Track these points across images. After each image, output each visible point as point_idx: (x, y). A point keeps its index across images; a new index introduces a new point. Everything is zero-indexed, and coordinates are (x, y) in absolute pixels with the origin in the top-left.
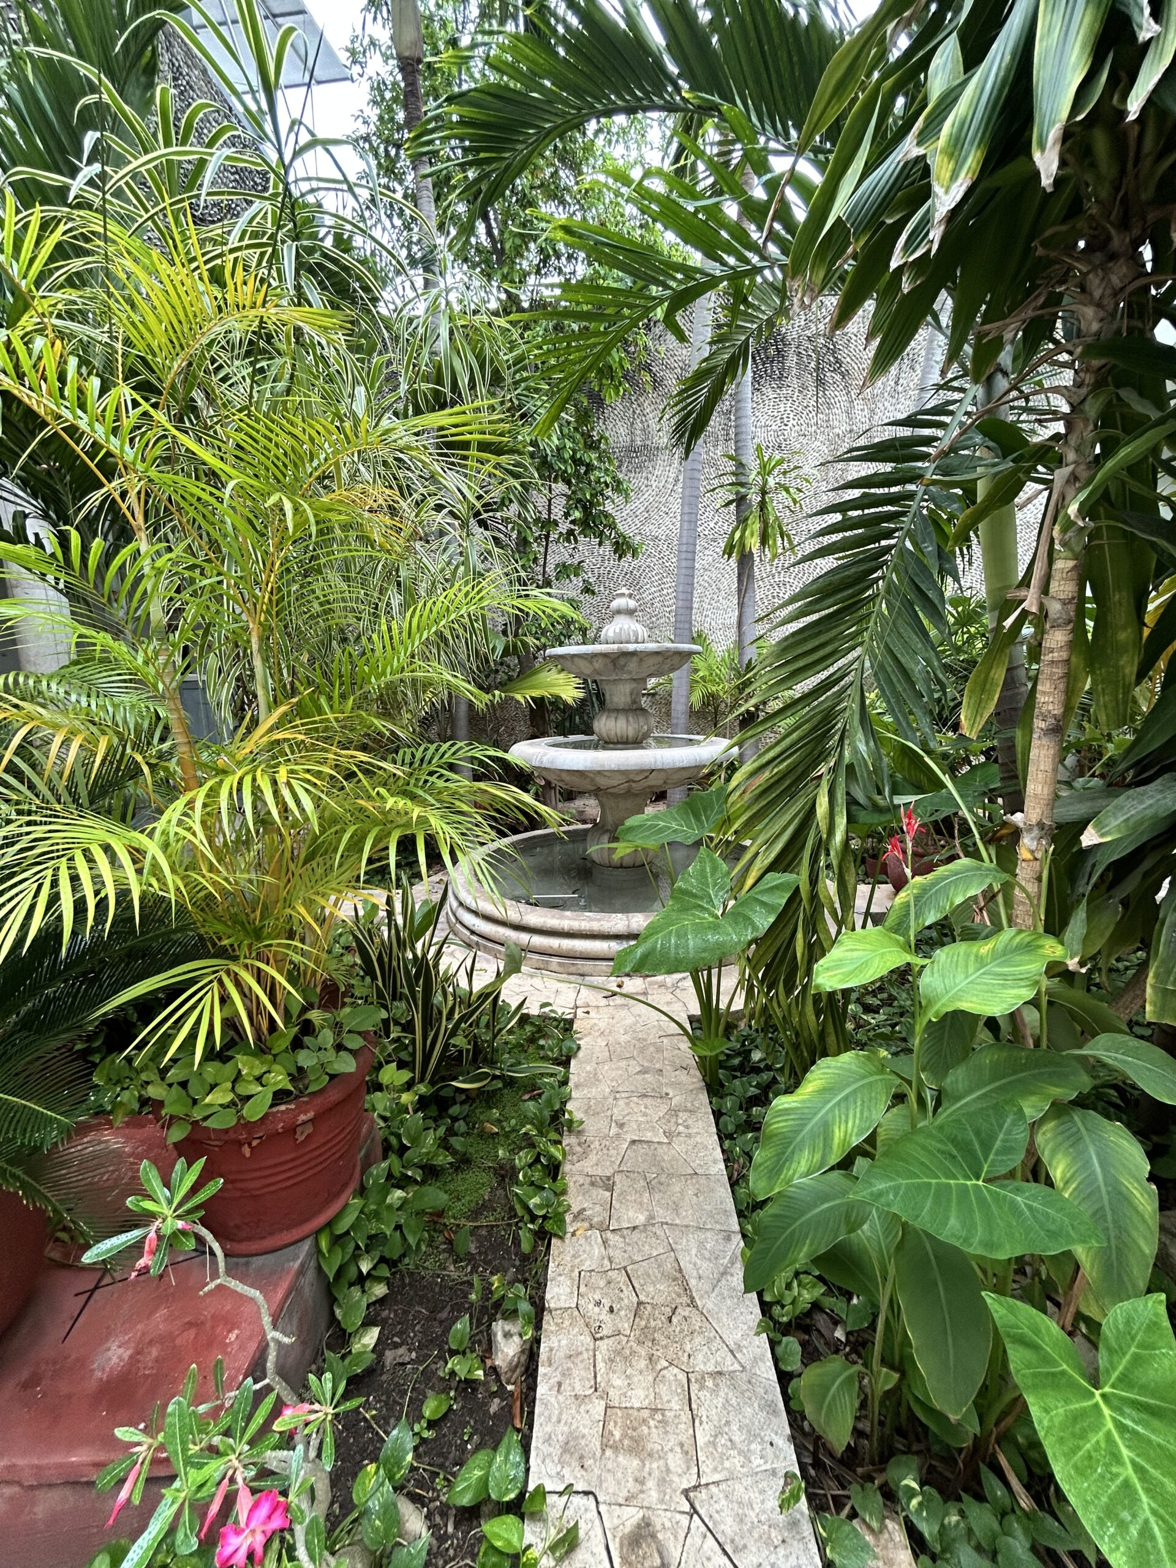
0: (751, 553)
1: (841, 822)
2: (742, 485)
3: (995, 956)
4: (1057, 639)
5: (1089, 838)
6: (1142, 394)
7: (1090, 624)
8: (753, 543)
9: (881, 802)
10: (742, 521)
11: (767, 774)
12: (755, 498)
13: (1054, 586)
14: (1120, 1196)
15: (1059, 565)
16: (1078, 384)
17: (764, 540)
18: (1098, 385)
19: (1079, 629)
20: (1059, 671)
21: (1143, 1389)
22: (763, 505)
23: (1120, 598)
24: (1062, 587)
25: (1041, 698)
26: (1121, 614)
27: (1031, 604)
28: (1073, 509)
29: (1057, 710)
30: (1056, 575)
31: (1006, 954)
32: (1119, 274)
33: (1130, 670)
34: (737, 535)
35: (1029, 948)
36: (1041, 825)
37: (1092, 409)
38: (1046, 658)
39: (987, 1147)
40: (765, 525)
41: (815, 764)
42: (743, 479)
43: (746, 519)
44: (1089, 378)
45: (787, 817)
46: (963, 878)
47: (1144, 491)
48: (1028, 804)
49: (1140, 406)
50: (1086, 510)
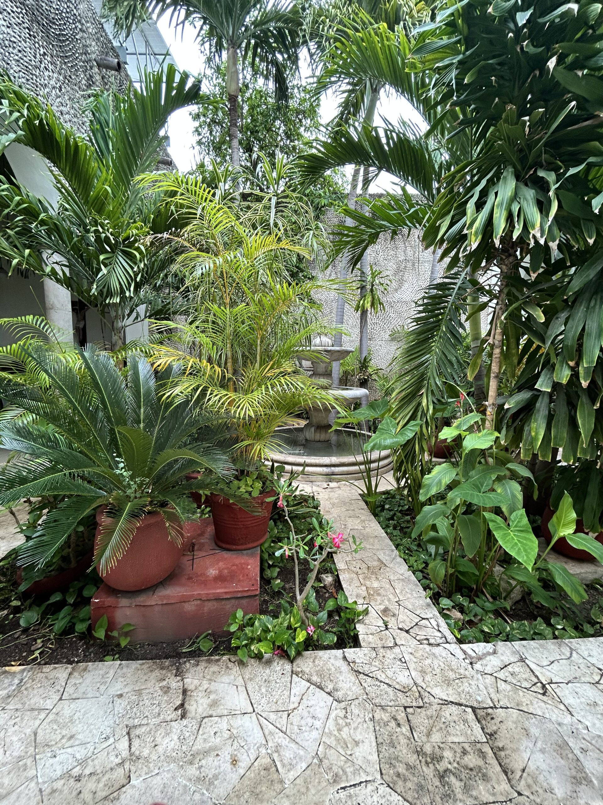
0: (367, 310)
1: (431, 408)
2: (363, 281)
3: (483, 436)
4: (497, 351)
5: (506, 406)
6: (517, 290)
7: (505, 348)
8: (368, 306)
9: (444, 401)
10: (363, 296)
11: (404, 393)
12: (369, 287)
13: (496, 337)
14: (514, 496)
15: (497, 331)
16: (502, 285)
17: (373, 305)
18: (507, 286)
19: (502, 349)
20: (498, 360)
21: (520, 527)
22: (372, 290)
23: (512, 340)
24: (498, 337)
25: (493, 368)
26: (513, 345)
27: (491, 341)
28: (503, 318)
29: (497, 371)
30: (497, 334)
31: (486, 435)
32: (511, 259)
33: (516, 361)
34: (362, 302)
35: (491, 434)
36: (493, 404)
37: (505, 291)
38: (494, 356)
39: (482, 486)
40: (373, 298)
41: (419, 390)
42: (364, 279)
43: (365, 296)
44: (504, 283)
45: (411, 407)
46: (472, 418)
47: (517, 313)
48: (489, 398)
49: (517, 294)
50: (505, 319)
